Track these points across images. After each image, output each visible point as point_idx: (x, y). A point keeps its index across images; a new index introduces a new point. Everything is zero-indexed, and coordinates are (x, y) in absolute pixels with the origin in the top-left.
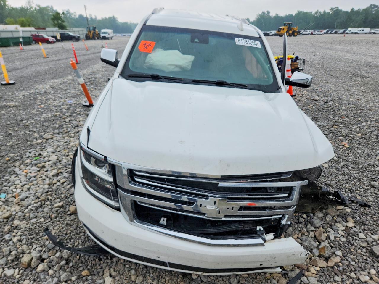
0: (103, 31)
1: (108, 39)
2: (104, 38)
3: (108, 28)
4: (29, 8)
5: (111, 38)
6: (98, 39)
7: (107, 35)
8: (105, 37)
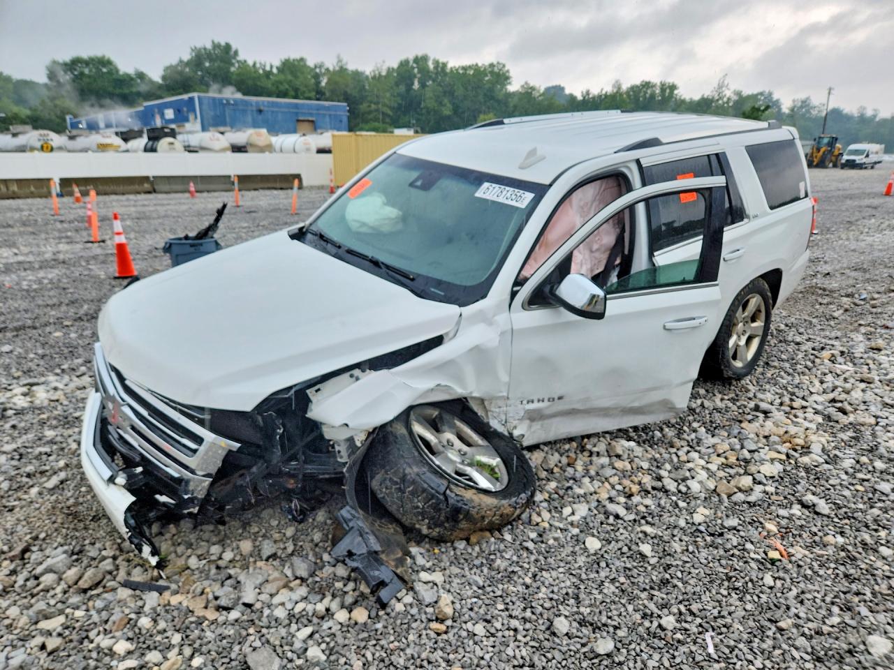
0: (853, 147)
1: (860, 166)
2: (851, 165)
3: (871, 141)
4: (716, 98)
5: (873, 165)
6: (835, 166)
7: (859, 159)
8: (854, 161)
